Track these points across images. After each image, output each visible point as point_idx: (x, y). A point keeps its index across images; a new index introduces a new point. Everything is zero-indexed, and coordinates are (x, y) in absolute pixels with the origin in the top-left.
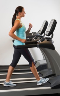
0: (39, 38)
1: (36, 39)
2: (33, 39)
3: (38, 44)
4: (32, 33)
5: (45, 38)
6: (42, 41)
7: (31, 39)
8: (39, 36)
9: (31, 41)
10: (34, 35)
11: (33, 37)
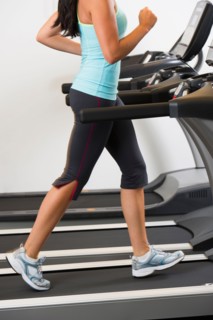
0: (175, 74)
1: (163, 78)
2: (150, 80)
3: (173, 104)
4: (143, 52)
5: (204, 76)
6: (192, 89)
7: (139, 78)
8: (175, 67)
9: (144, 91)
10: (156, 62)
11: (150, 70)
